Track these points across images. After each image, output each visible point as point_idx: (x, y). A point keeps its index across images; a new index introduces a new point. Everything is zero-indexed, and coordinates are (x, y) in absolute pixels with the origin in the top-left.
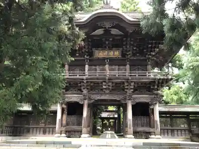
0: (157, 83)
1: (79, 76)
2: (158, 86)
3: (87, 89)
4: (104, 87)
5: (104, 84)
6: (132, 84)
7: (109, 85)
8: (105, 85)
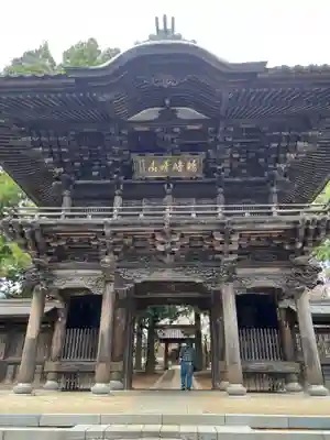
0: (302, 233)
1: (93, 216)
2: (305, 244)
3: (116, 253)
4: (160, 248)
5: (159, 238)
6: (235, 238)
7: (172, 243)
8: (163, 243)
